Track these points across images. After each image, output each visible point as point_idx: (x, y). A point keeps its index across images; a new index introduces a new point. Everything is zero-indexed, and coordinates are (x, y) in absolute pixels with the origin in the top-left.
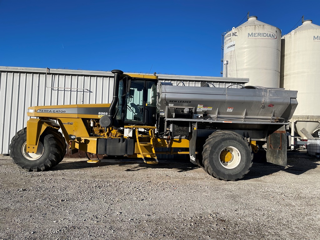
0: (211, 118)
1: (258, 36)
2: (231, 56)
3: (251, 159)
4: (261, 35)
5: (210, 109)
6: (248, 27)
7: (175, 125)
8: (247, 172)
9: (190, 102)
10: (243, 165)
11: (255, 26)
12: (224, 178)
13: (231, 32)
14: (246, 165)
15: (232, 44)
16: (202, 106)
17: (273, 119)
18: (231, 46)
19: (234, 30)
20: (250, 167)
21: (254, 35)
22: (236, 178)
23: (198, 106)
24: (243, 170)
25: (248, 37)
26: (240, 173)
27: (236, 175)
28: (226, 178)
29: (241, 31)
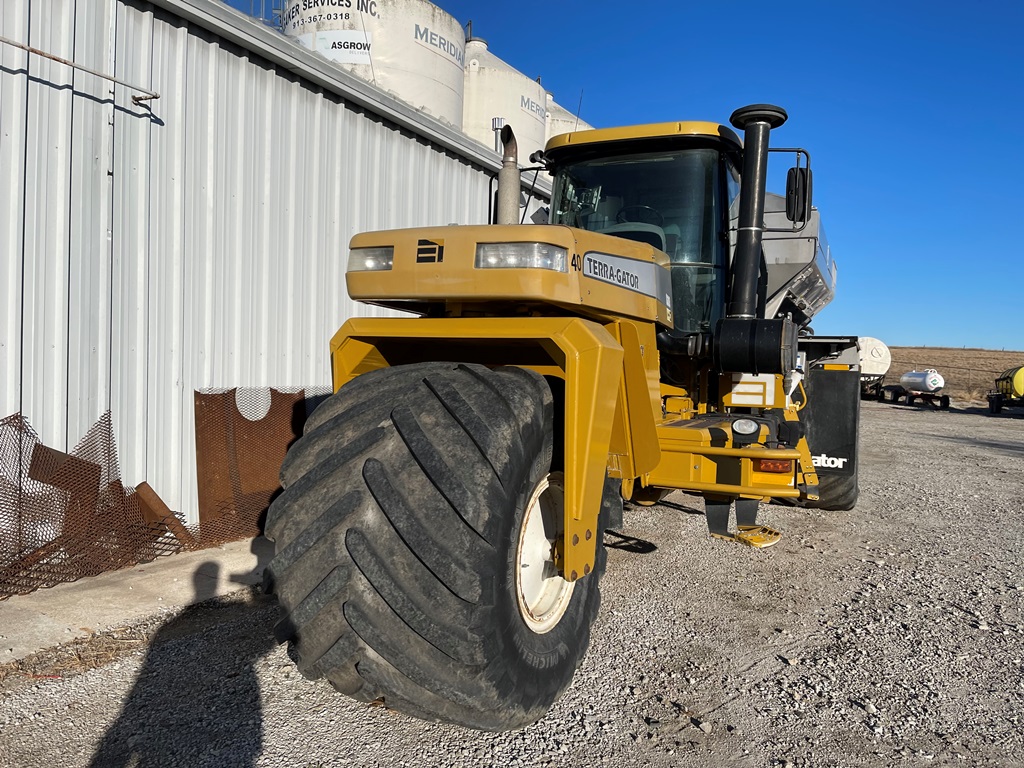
1: (440, 46)
4: (446, 46)
15: (356, 37)
18: (353, 45)
21: (431, 38)
25: (416, 37)
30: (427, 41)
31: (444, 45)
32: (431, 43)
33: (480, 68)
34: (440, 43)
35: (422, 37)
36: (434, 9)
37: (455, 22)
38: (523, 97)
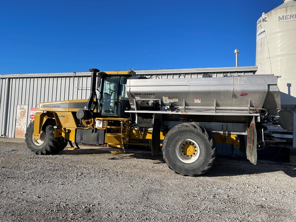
0: (179, 110)
1: (290, 18)
2: (262, 43)
3: (211, 154)
4: (294, 17)
5: (176, 100)
6: (278, 10)
7: (140, 117)
8: (206, 168)
9: (154, 94)
10: (202, 160)
11: (287, 8)
12: (181, 173)
13: (261, 19)
14: (206, 160)
15: (262, 30)
16: (167, 98)
17: (250, 110)
18: (262, 33)
19: (264, 16)
20: (210, 163)
21: (286, 17)
22: (194, 173)
23: (163, 98)
24: (201, 165)
25: (279, 20)
26: (198, 168)
27: (194, 170)
28: (183, 173)
29: (271, 15)
30: (283, 19)
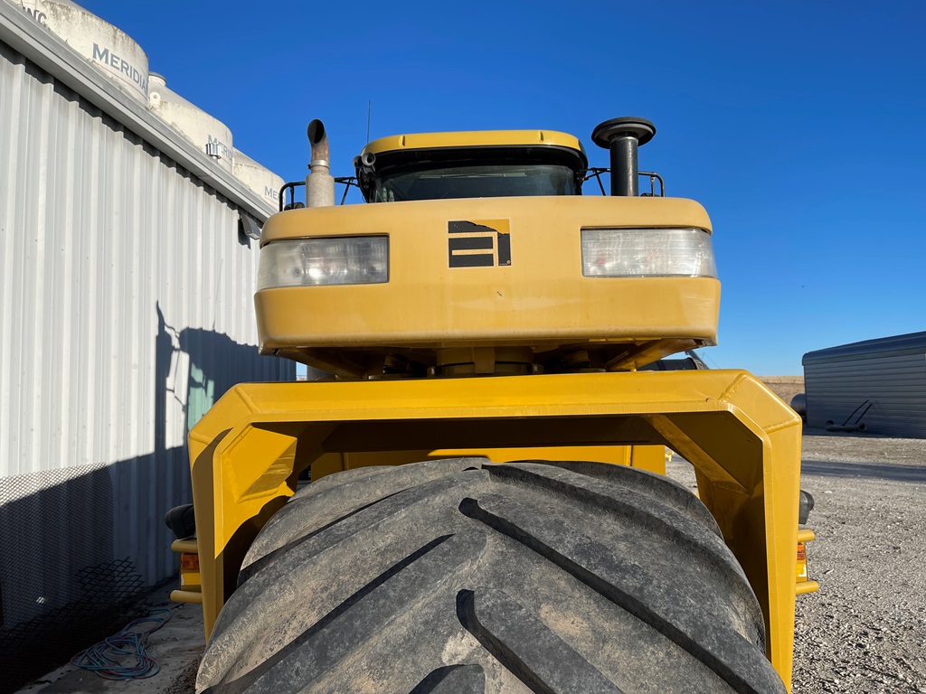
4: (129, 72)
21: (112, 60)
25: (94, 57)
29: (68, 19)
30: (107, 62)
31: (127, 69)
32: (112, 65)
33: (162, 103)
34: (122, 67)
35: (101, 57)
36: (115, 31)
37: (138, 48)
38: (210, 137)
